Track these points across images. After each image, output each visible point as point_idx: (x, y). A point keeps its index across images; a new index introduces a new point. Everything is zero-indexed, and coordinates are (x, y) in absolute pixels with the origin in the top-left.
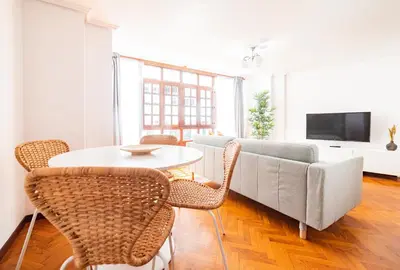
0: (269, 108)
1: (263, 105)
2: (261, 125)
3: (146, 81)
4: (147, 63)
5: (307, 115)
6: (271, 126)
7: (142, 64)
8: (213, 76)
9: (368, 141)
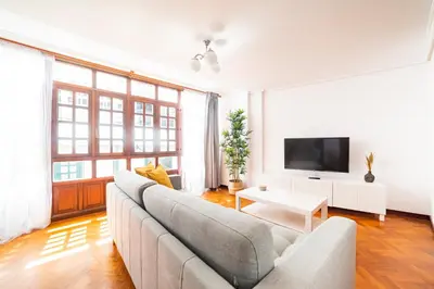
0: (245, 131)
1: (238, 127)
2: (236, 151)
3: (58, 86)
4: (60, 58)
5: (286, 140)
6: (247, 152)
7: (52, 59)
8: (179, 89)
9: (347, 171)
